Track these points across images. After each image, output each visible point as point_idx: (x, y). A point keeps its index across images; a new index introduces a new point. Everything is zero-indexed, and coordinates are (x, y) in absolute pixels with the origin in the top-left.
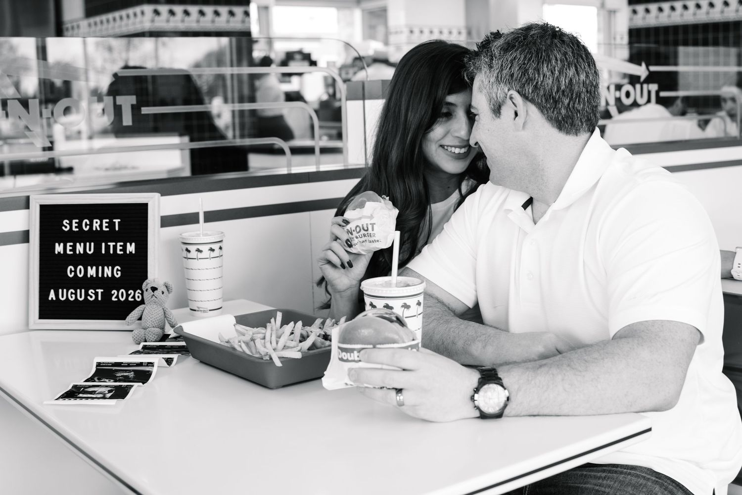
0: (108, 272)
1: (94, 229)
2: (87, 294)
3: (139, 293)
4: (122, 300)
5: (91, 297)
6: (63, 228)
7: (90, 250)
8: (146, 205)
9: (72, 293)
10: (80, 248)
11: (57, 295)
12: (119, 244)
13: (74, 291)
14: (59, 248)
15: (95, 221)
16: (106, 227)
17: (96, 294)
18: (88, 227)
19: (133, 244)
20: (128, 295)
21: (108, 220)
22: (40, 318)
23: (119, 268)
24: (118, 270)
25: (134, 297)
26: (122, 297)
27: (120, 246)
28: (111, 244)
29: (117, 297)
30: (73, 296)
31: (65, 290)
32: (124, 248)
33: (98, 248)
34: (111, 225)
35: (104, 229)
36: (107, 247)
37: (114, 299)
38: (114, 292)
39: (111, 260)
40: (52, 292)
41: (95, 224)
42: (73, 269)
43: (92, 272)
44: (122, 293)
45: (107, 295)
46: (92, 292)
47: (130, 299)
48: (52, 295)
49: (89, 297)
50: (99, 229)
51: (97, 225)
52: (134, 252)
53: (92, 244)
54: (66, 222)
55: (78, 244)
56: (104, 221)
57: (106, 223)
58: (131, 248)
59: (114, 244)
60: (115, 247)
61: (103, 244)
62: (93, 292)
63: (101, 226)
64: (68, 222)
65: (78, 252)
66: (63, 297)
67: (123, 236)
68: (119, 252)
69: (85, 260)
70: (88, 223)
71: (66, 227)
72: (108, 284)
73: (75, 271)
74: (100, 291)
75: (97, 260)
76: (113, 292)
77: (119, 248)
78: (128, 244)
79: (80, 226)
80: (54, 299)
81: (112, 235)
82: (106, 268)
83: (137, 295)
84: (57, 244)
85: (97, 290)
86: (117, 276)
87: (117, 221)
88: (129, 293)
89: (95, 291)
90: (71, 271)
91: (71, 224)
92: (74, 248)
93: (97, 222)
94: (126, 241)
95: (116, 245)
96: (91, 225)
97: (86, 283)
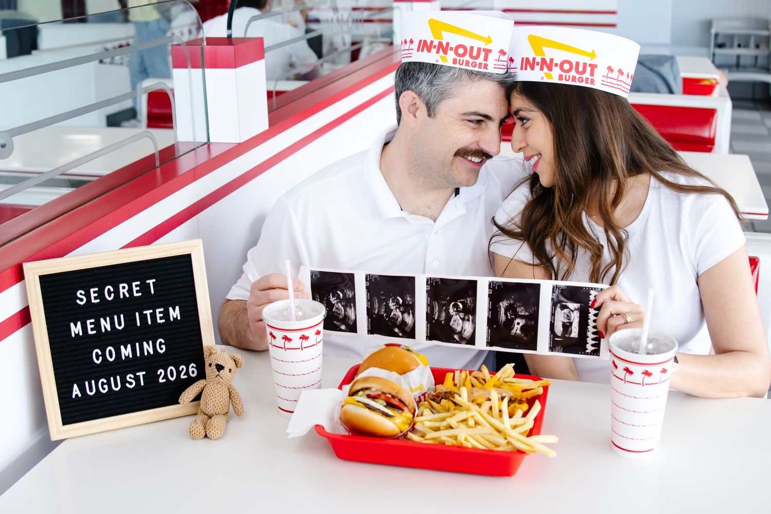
0: (148, 348)
1: (122, 296)
2: (124, 381)
3: (193, 367)
4: (172, 379)
5: (131, 383)
6: (78, 301)
7: (120, 324)
8: (189, 256)
9: (103, 384)
10: (105, 324)
11: (82, 389)
12: (158, 311)
13: (105, 381)
14: (76, 329)
15: (121, 286)
16: (137, 292)
17: (137, 379)
18: (113, 295)
19: (177, 308)
20: (179, 373)
21: (138, 283)
22: (64, 424)
23: (163, 341)
24: (161, 344)
25: (187, 373)
26: (172, 376)
27: (160, 313)
28: (148, 312)
29: (166, 377)
30: (106, 386)
31: (93, 382)
32: (166, 315)
33: (130, 320)
34: (144, 288)
35: (136, 295)
36: (143, 318)
37: (161, 381)
38: (161, 371)
39: (150, 332)
40: (75, 387)
41: (121, 291)
42: (100, 353)
43: (126, 352)
44: (171, 370)
45: (152, 377)
46: (130, 378)
47: (182, 377)
48: (76, 391)
49: (127, 385)
50: (127, 296)
51: (125, 291)
52: (179, 318)
53: (122, 316)
54: (80, 293)
55: (102, 320)
56: (134, 284)
57: (137, 286)
58: (175, 313)
59: (151, 311)
60: (153, 316)
61: (137, 314)
62: (133, 376)
63: (130, 291)
64: (83, 292)
65: (103, 330)
66: (91, 390)
67: (163, 300)
68: (159, 321)
69: (116, 339)
70: (112, 290)
71: (81, 300)
72: (151, 363)
73: (104, 355)
74: (141, 374)
75: (132, 335)
76: (159, 373)
77: (158, 316)
78: (171, 309)
79: (101, 295)
80: (80, 395)
81: (147, 301)
82: (145, 343)
83: (191, 370)
84: (72, 325)
85: (138, 374)
86: (162, 352)
87: (151, 282)
88: (181, 369)
89: (135, 375)
90: (97, 356)
91: (88, 295)
92: (97, 326)
93: (124, 288)
94: (166, 305)
95: (154, 312)
96: (117, 292)
97: (122, 367)
